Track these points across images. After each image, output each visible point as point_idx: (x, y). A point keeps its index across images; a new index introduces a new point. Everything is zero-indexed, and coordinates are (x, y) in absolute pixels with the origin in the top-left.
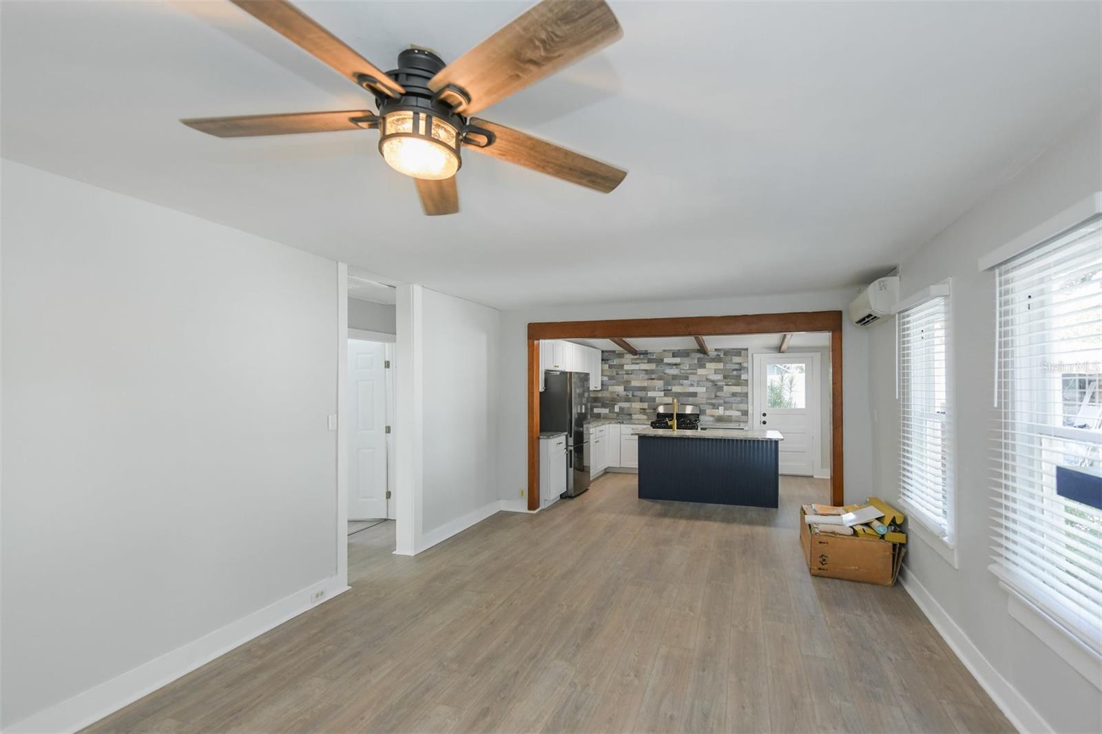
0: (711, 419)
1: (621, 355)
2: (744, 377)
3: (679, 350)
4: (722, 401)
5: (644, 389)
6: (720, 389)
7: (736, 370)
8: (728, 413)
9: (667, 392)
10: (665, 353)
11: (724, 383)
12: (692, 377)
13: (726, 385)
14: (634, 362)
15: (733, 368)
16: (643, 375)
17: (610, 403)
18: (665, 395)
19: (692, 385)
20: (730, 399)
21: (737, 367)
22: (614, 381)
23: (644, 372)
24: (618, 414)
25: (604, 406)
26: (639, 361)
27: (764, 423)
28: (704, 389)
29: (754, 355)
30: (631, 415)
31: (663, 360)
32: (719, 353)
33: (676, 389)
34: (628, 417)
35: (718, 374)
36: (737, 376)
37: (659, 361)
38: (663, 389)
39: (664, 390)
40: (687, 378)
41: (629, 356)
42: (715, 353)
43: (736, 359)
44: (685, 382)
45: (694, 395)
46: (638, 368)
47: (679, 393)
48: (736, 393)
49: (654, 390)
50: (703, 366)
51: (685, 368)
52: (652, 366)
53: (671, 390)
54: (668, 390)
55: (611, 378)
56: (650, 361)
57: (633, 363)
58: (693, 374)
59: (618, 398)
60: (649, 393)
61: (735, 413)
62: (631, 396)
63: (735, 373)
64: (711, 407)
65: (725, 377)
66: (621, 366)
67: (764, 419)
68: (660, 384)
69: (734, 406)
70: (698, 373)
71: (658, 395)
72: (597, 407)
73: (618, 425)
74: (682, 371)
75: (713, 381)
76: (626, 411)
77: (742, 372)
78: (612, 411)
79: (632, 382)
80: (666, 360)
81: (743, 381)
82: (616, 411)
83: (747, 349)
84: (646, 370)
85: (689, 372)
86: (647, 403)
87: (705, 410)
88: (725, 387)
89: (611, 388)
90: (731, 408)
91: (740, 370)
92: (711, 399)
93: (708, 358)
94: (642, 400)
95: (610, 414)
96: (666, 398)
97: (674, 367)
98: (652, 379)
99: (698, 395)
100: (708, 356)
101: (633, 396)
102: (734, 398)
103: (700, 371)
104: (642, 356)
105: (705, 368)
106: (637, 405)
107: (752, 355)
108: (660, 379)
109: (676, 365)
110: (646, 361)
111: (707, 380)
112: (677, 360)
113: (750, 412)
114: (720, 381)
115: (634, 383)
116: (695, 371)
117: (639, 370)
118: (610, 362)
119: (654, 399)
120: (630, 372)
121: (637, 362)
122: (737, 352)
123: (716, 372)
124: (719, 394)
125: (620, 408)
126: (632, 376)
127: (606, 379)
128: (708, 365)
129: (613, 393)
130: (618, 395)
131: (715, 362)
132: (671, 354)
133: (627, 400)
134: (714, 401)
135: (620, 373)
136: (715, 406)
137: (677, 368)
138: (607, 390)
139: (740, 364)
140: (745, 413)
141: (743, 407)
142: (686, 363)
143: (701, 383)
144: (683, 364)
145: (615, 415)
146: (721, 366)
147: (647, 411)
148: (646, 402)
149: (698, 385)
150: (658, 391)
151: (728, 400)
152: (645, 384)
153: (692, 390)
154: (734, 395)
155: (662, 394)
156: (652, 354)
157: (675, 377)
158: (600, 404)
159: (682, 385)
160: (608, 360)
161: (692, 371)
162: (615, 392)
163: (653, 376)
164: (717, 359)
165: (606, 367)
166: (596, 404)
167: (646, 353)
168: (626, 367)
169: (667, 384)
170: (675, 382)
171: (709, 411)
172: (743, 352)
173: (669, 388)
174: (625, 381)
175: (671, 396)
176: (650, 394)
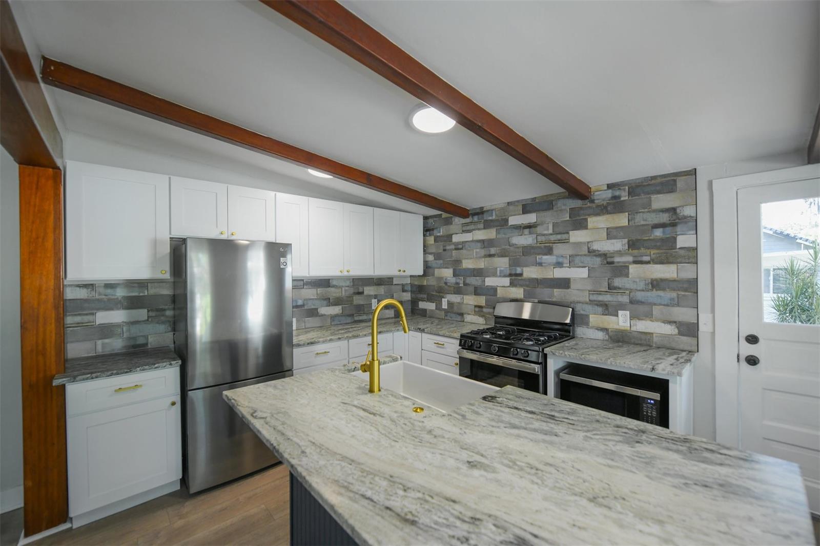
0: (600, 335)
1: (448, 222)
2: (684, 241)
3: (534, 199)
4: (625, 299)
5: (478, 273)
6: (622, 271)
7: (663, 226)
8: (642, 326)
9: (515, 278)
10: (511, 208)
11: (630, 259)
12: (559, 249)
13: (635, 262)
14: (464, 229)
15: (656, 221)
16: (478, 251)
17: (435, 295)
18: (512, 284)
19: (559, 265)
20: (649, 294)
21: (665, 218)
22: (441, 261)
23: (479, 245)
24: (446, 311)
25: (430, 299)
26: (472, 227)
27: (752, 361)
28: (583, 273)
29: (714, 182)
30: (462, 315)
31: (507, 220)
32: (617, 193)
33: (530, 272)
34: (459, 318)
35: (615, 238)
36: (662, 240)
37: (502, 223)
38: (508, 272)
39: (510, 275)
40: (549, 251)
41: (458, 221)
42: (609, 194)
43: (661, 201)
44: (546, 258)
45: (565, 283)
46: (471, 239)
47: (537, 279)
48: (662, 280)
49: (494, 275)
50: (581, 225)
51: (546, 232)
52: (491, 234)
53: (521, 275)
54: (516, 275)
55: (438, 256)
56: (487, 225)
57: (464, 231)
58: (560, 241)
59: (446, 287)
60: (487, 279)
61: (658, 328)
62: (461, 285)
63: (658, 233)
64: (600, 309)
65: (632, 245)
66: (449, 237)
67: (749, 350)
68: (502, 263)
69: (656, 310)
70: (572, 240)
71: (499, 282)
72: (423, 300)
73: (419, 334)
74: (540, 238)
75: (604, 255)
76: (455, 309)
77: (679, 229)
78: (439, 307)
79: (463, 261)
80: (513, 220)
81: (682, 252)
82: (443, 307)
83: (694, 172)
84: (483, 241)
85: (553, 238)
86: (484, 297)
87: (587, 316)
88: (633, 269)
89: (437, 272)
90: (649, 316)
91: (673, 225)
92: (600, 293)
93: (594, 205)
94: (477, 292)
95: (437, 311)
96: (513, 290)
97: (526, 231)
98: (490, 256)
99: (572, 285)
100: (593, 201)
101: (465, 284)
102: (655, 293)
103: (577, 236)
104: (476, 218)
105: (586, 228)
106: (470, 300)
107: (710, 184)
108: (502, 255)
109: (530, 227)
110: (482, 226)
111: (592, 252)
112: (531, 218)
113: (705, 328)
114: (620, 253)
115: (467, 264)
116: (564, 236)
117: (472, 241)
118: (436, 233)
119: (494, 290)
120: (460, 246)
121: (468, 228)
122: (662, 184)
123: (611, 234)
124: (618, 282)
125: (450, 304)
126: (464, 251)
127: (430, 258)
128: (592, 221)
129: (440, 279)
130: (446, 283)
131: (609, 213)
132: (520, 208)
133: (458, 291)
134: (607, 298)
135: (448, 248)
136: (609, 309)
137: (530, 233)
138: (433, 275)
139: (673, 210)
140: (691, 330)
141: (683, 314)
142: (548, 222)
143: (577, 260)
144: (542, 224)
145: (443, 313)
146: (622, 220)
147: (485, 310)
148: (484, 295)
149: (572, 264)
150: (500, 276)
151: (640, 296)
152: (481, 264)
153: (559, 273)
154: (656, 284)
155: (506, 281)
156: (490, 211)
157: (527, 251)
158: (425, 296)
159: (540, 264)
160: (433, 230)
161: (559, 237)
162: (442, 278)
163: (493, 251)
164: (614, 206)
165: (431, 240)
166: (422, 296)
167: (480, 212)
168: (456, 239)
169: (514, 263)
170: (530, 259)
171: (595, 319)
172: (681, 183)
173: (519, 270)
174: (454, 261)
175: (521, 286)
176: (490, 282)
